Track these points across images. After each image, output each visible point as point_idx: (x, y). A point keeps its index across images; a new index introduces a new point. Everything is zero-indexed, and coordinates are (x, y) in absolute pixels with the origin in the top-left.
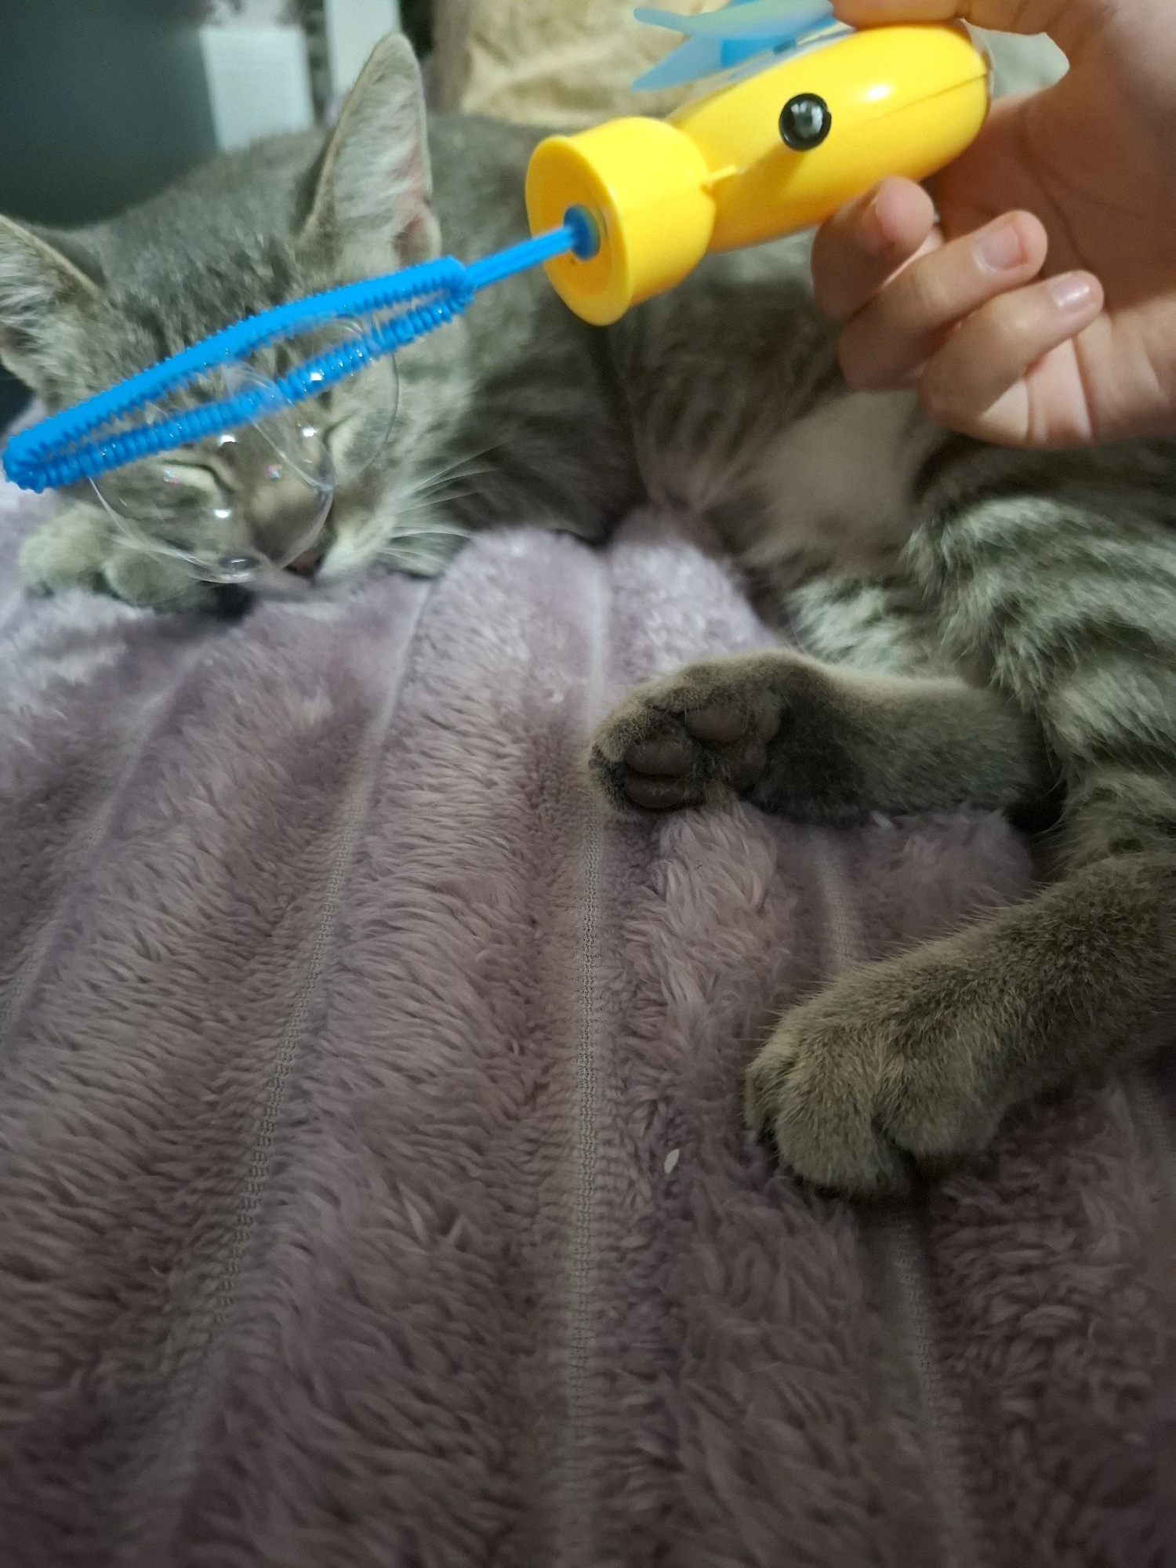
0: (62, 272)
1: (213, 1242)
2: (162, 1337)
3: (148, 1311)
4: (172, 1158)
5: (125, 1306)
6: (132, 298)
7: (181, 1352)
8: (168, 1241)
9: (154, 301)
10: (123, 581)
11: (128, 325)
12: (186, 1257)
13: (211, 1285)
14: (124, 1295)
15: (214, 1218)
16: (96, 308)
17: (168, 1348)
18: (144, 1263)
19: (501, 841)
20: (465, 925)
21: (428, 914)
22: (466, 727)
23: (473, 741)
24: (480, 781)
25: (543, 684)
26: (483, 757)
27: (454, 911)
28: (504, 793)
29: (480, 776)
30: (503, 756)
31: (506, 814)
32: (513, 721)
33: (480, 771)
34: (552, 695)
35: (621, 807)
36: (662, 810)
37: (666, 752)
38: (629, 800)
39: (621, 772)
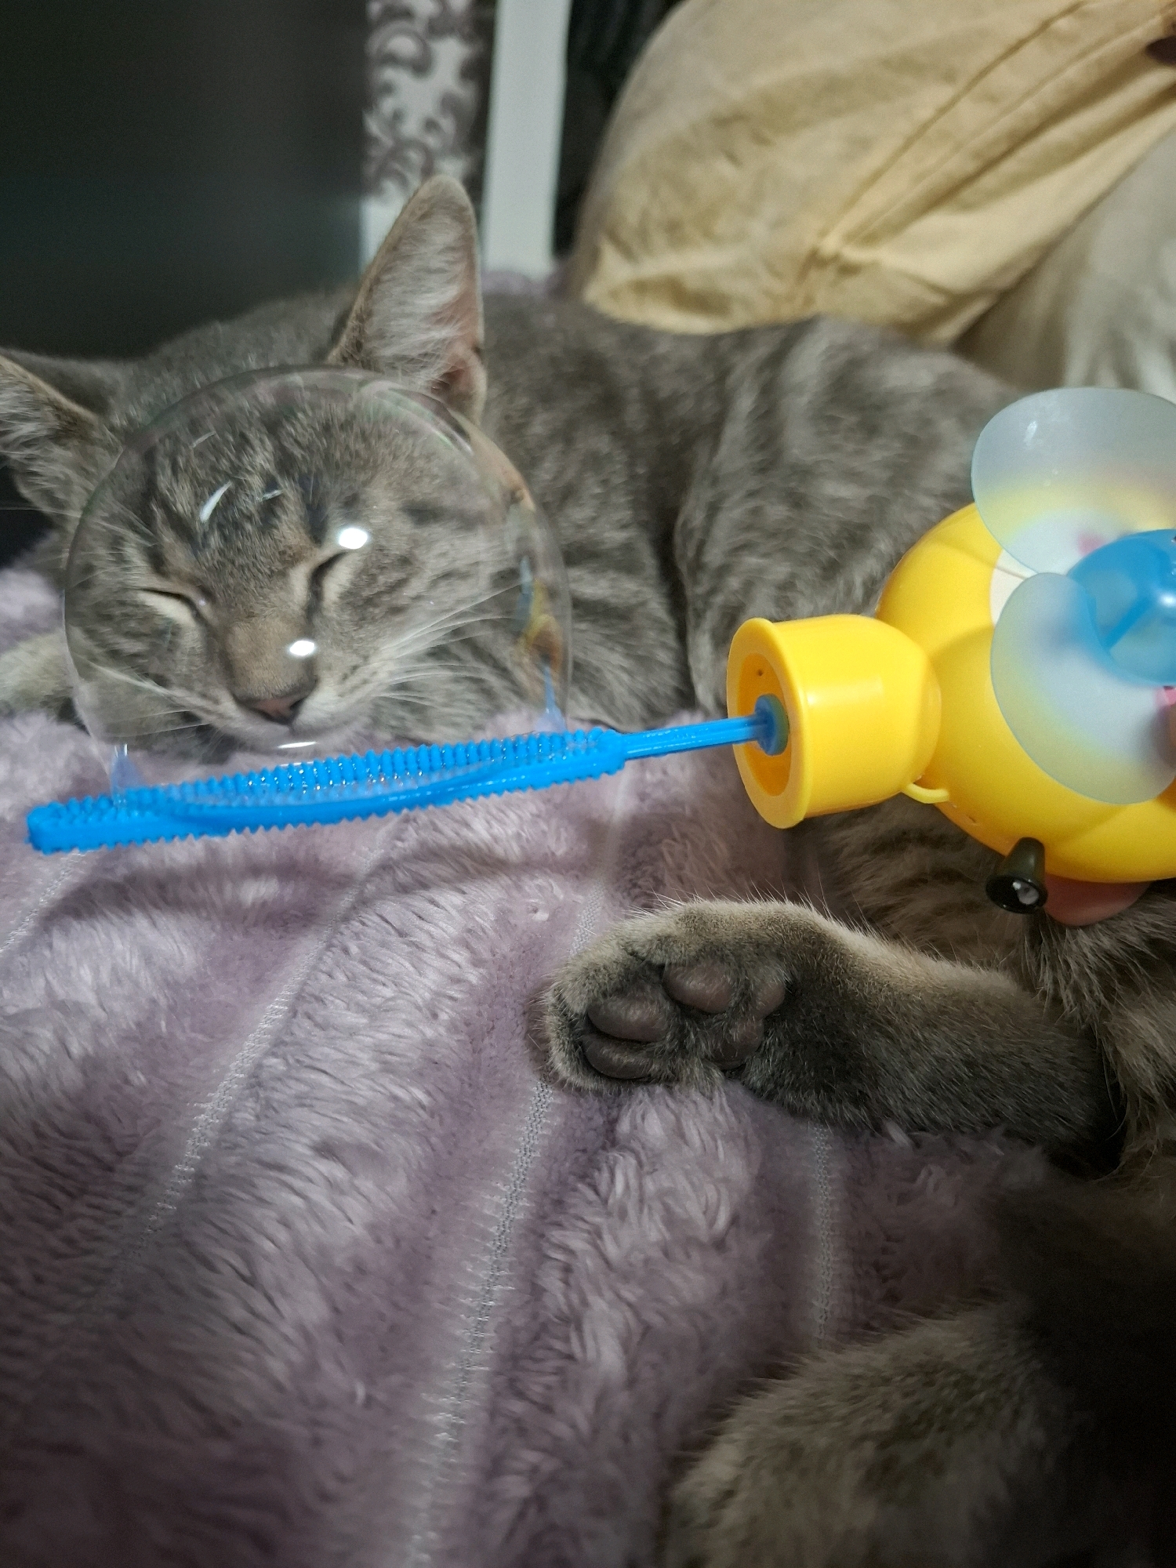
0: (58, 408)
16: (95, 434)
19: (420, 1095)
20: (340, 1209)
21: (298, 1184)
22: (422, 938)
23: (425, 956)
24: (419, 1008)
25: (529, 896)
26: (431, 979)
27: (332, 1185)
28: (442, 1030)
29: (420, 1002)
30: (456, 980)
31: (436, 1057)
32: (479, 938)
33: (422, 996)
34: (535, 911)
35: (575, 1070)
36: (628, 1080)
37: (637, 1013)
38: (586, 1062)
39: (580, 1026)
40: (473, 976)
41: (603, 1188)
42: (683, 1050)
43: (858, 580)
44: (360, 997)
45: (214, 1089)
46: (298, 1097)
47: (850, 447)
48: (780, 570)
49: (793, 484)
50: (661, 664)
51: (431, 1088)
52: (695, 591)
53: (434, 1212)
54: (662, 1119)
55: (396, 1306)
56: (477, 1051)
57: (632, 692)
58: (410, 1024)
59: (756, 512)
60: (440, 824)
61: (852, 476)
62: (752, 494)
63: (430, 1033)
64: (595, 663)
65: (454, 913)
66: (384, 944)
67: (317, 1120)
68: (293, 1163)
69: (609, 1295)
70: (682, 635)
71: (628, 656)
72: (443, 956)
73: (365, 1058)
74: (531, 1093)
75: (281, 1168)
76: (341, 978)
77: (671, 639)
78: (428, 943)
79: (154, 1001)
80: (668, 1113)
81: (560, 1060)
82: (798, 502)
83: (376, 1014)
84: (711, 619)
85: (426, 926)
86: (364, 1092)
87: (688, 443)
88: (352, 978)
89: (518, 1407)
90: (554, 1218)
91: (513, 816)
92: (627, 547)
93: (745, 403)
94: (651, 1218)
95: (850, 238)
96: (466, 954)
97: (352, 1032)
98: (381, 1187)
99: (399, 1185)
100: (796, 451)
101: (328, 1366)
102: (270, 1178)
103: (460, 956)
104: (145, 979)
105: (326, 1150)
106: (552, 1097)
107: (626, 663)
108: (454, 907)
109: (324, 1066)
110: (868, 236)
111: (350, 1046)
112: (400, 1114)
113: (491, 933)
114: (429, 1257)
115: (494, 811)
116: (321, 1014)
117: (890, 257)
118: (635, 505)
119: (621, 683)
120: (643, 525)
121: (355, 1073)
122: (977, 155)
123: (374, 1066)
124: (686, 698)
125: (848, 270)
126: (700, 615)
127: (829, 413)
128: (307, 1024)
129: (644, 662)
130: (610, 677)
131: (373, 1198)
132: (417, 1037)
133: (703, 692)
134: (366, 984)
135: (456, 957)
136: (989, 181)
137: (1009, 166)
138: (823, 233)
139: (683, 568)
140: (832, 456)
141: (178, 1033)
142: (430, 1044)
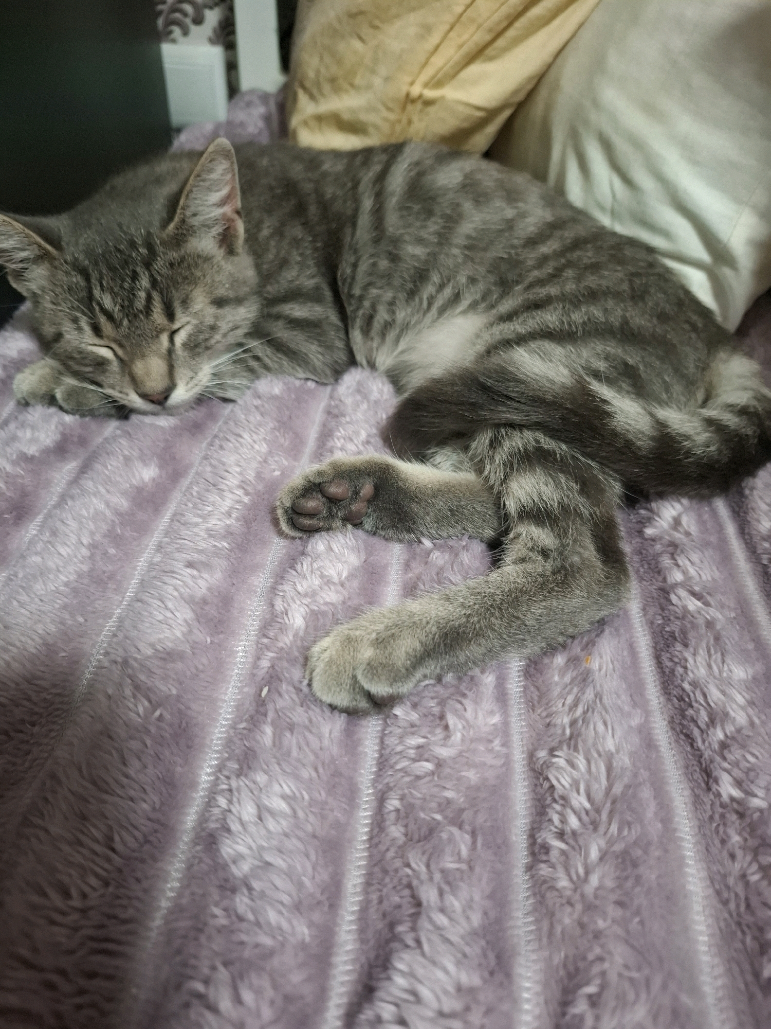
0: (40, 246)
1: (57, 716)
2: (28, 753)
3: (22, 742)
4: (43, 679)
5: (12, 739)
6: (76, 259)
7: (35, 760)
8: (37, 713)
9: (87, 262)
10: (64, 400)
11: (73, 273)
12: (43, 721)
13: (53, 734)
14: (12, 734)
15: (60, 706)
16: (57, 263)
17: (30, 757)
18: (23, 721)
19: (226, 545)
20: (196, 584)
21: (179, 577)
22: (223, 487)
23: (225, 494)
24: (223, 514)
25: (271, 465)
26: (228, 503)
27: (193, 577)
28: (233, 521)
29: (224, 511)
30: (238, 502)
31: (231, 531)
32: (248, 485)
33: (224, 509)
34: (274, 471)
35: (291, 529)
36: (311, 531)
37: (311, 504)
38: (294, 525)
39: (290, 512)
40: (246, 499)
41: (299, 570)
42: (331, 516)
43: (425, 297)
44: (199, 512)
45: (144, 553)
46: (176, 549)
47: (418, 224)
48: (389, 295)
49: (390, 248)
50: (338, 348)
51: (229, 542)
52: (349, 310)
53: (234, 584)
54: (323, 544)
55: (220, 613)
56: (248, 528)
57: (324, 364)
58: (220, 520)
59: (374, 265)
60: (228, 437)
61: (420, 241)
62: (372, 256)
63: (228, 522)
64: (304, 351)
65: (236, 475)
66: (208, 491)
67: (184, 556)
68: (176, 570)
69: (298, 602)
70: (347, 333)
71: (320, 346)
72: (233, 493)
73: (202, 534)
74: (274, 542)
75: (173, 572)
76: (190, 505)
77: (342, 336)
78: (226, 488)
79: (113, 521)
80: (325, 541)
81: (284, 526)
82: (394, 258)
83: (205, 517)
84: (358, 323)
85: (224, 481)
86: (203, 545)
87: (340, 229)
88: (195, 504)
89: (265, 641)
90: (280, 582)
91: (262, 430)
92: (317, 288)
93: (367, 203)
94: (316, 578)
95: (426, 85)
96: (242, 491)
97: (196, 525)
98: (212, 576)
99: (218, 575)
100: (391, 229)
101: (195, 631)
102: (168, 576)
103: (240, 492)
104: (108, 513)
105: (190, 565)
106: (283, 542)
107: (320, 350)
108: (237, 472)
109: (186, 538)
110: (437, 83)
111: (196, 530)
112: (218, 552)
113: (253, 482)
114: (232, 599)
115: (253, 429)
116: (183, 520)
117: (450, 93)
118: (317, 265)
119: (318, 359)
120: (323, 275)
121: (198, 538)
122: (490, 31)
123: (206, 536)
124: (352, 362)
125: (428, 103)
126: (354, 320)
127: (408, 205)
128: (178, 524)
129: (329, 348)
130: (311, 356)
131: (208, 579)
132: (223, 524)
133: (360, 357)
134: (201, 506)
135: (238, 493)
136: (500, 42)
137: (511, 33)
138: (412, 84)
139: (344, 297)
140: (409, 230)
141: (126, 533)
142: (228, 526)
